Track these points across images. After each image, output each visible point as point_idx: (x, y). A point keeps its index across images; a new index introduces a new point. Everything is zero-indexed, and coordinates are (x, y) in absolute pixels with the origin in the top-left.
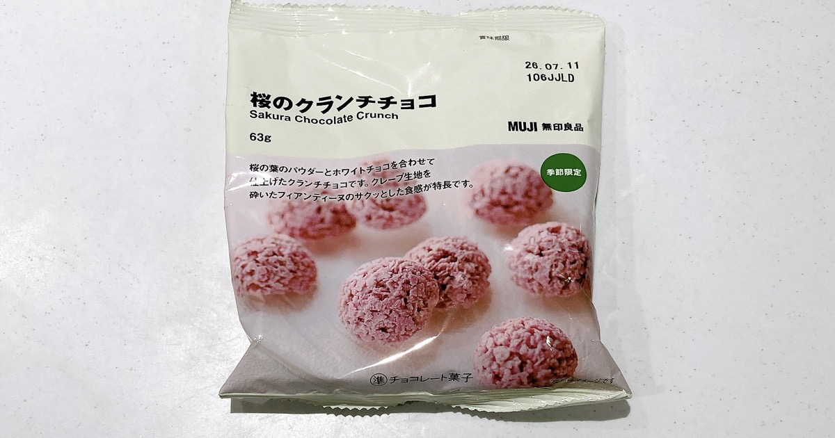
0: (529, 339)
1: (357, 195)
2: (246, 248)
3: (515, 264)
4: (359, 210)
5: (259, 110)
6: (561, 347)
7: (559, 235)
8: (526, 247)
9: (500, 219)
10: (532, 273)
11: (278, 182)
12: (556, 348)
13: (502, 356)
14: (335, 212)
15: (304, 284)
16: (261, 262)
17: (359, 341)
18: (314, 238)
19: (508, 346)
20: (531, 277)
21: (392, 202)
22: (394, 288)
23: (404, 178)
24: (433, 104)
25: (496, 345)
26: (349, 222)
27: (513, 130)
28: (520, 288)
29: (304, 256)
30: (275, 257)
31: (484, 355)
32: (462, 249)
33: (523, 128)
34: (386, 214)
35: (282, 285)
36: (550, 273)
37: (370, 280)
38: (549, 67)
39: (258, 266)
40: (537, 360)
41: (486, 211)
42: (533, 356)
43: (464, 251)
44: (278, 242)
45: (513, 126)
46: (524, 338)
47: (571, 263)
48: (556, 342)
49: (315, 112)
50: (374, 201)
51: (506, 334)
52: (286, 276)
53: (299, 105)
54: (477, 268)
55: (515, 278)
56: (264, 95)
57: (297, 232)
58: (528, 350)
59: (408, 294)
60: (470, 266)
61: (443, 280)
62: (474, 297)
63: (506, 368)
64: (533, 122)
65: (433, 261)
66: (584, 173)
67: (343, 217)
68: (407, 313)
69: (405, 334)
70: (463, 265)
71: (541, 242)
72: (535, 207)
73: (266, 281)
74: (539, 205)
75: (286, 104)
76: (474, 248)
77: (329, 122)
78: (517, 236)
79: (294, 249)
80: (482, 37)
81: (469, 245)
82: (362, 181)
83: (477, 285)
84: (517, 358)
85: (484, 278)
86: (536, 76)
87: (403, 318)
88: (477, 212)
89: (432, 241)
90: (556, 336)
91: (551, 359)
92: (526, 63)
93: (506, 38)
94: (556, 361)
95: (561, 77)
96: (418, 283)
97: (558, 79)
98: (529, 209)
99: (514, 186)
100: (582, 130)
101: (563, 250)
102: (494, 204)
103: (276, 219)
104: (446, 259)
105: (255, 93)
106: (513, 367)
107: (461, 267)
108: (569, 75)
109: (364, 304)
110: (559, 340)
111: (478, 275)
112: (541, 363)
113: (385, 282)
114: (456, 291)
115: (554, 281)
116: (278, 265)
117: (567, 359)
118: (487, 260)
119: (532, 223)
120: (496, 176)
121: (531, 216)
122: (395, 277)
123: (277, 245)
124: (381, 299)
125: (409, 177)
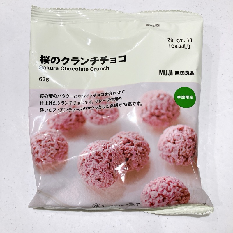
0: (167, 188)
1: (88, 108)
2: (36, 138)
3: (162, 148)
4: (88, 114)
5: (44, 65)
6: (183, 191)
7: (183, 132)
8: (167, 139)
9: (155, 123)
10: (170, 153)
11: (53, 103)
12: (180, 192)
13: (154, 196)
14: (77, 116)
15: (62, 156)
16: (42, 146)
17: (88, 185)
18: (67, 129)
19: (157, 191)
20: (169, 155)
21: (103, 111)
22: (105, 157)
23: (110, 100)
24: (125, 61)
25: (152, 191)
26: (82, 120)
27: (162, 75)
28: (164, 160)
29: (63, 140)
30: (50, 142)
31: (146, 195)
32: (136, 139)
33: (166, 74)
34: (100, 116)
35: (51, 158)
36: (179, 153)
37: (93, 152)
38: (178, 41)
39: (41, 148)
40: (171, 197)
41: (148, 119)
42: (169, 195)
43: (138, 140)
44: (51, 133)
45: (162, 73)
46: (165, 187)
47: (189, 148)
48: (181, 189)
49: (70, 64)
50: (95, 110)
51: (156, 185)
52: (54, 153)
53: (63, 60)
54: (143, 150)
55: (162, 155)
56: (46, 56)
57: (59, 127)
58: (167, 193)
59: (111, 161)
60: (140, 149)
61: (127, 155)
62: (142, 165)
63: (156, 201)
64: (171, 70)
65: (123, 144)
66: (194, 97)
67: (80, 118)
68: (110, 172)
69: (109, 184)
70: (137, 148)
71: (174, 136)
72: (172, 116)
73: (44, 156)
74: (173, 115)
75: (57, 60)
76: (142, 139)
77: (77, 69)
78: (162, 133)
79: (58, 137)
80: (147, 25)
81: (140, 138)
82: (91, 101)
83: (143, 159)
84: (161, 196)
85: (147, 155)
86: (173, 46)
87: (108, 174)
88: (144, 119)
89: (122, 133)
90: (180, 186)
91: (178, 196)
92: (168, 39)
93: (158, 26)
94: (180, 197)
95: (184, 46)
96: (116, 155)
97: (183, 47)
98: (169, 117)
99: (161, 105)
100: (194, 75)
101: (185, 140)
102: (152, 115)
103: (51, 122)
104: (129, 144)
105: (42, 56)
106: (159, 200)
107: (135, 149)
108: (188, 45)
109: (90, 164)
110: (182, 188)
111: (144, 153)
112: (173, 198)
113: (101, 153)
114: (133, 162)
115: (181, 157)
116: (50, 147)
117: (185, 196)
118: (148, 145)
119: (170, 125)
120: (153, 99)
121: (169, 121)
122: (106, 151)
123: (50, 135)
124: (98, 163)
125: (112, 100)
